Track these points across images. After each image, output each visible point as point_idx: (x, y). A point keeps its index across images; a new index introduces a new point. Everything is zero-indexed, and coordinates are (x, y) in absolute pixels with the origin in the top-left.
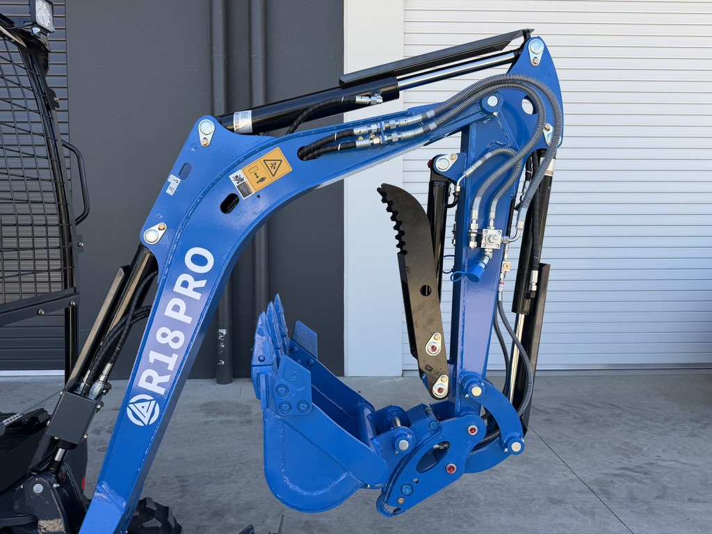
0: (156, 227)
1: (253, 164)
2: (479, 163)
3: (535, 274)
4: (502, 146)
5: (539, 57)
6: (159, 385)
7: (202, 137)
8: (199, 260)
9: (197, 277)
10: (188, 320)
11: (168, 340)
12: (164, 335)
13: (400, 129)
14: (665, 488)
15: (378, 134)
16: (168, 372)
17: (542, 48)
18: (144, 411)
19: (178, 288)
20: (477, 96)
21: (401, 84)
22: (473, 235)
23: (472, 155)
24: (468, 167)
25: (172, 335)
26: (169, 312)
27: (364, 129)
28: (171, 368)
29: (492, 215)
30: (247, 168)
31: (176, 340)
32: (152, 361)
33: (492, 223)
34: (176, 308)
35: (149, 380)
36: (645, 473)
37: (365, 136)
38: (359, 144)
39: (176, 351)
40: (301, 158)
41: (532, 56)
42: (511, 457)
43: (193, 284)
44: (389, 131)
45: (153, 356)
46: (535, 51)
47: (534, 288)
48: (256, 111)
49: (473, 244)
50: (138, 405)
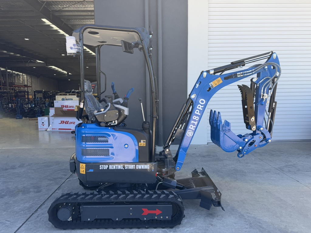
0: (193, 95)
1: (214, 81)
2: (263, 80)
3: (274, 103)
4: (267, 76)
5: (275, 57)
6: (193, 128)
7: (204, 76)
8: (202, 102)
9: (202, 105)
10: (200, 114)
11: (195, 118)
12: (195, 117)
13: (247, 73)
14: (299, 169)
15: (242, 74)
16: (195, 125)
17: (276, 55)
18: (190, 133)
19: (198, 108)
20: (263, 66)
21: (246, 63)
22: (262, 95)
23: (261, 78)
24: (260, 81)
25: (196, 117)
26: (196, 113)
27: (239, 73)
28: (196, 124)
29: (265, 91)
30: (213, 82)
31: (197, 118)
32: (192, 123)
33: (265, 93)
34: (197, 112)
35: (191, 127)
36: (293, 166)
37: (239, 75)
38: (238, 76)
39: (197, 121)
40: (224, 79)
41: (274, 57)
42: (268, 143)
43: (201, 107)
44: (245, 74)
45: (192, 122)
46: (274, 56)
47: (274, 107)
48: (215, 69)
49: (262, 97)
50: (189, 132)
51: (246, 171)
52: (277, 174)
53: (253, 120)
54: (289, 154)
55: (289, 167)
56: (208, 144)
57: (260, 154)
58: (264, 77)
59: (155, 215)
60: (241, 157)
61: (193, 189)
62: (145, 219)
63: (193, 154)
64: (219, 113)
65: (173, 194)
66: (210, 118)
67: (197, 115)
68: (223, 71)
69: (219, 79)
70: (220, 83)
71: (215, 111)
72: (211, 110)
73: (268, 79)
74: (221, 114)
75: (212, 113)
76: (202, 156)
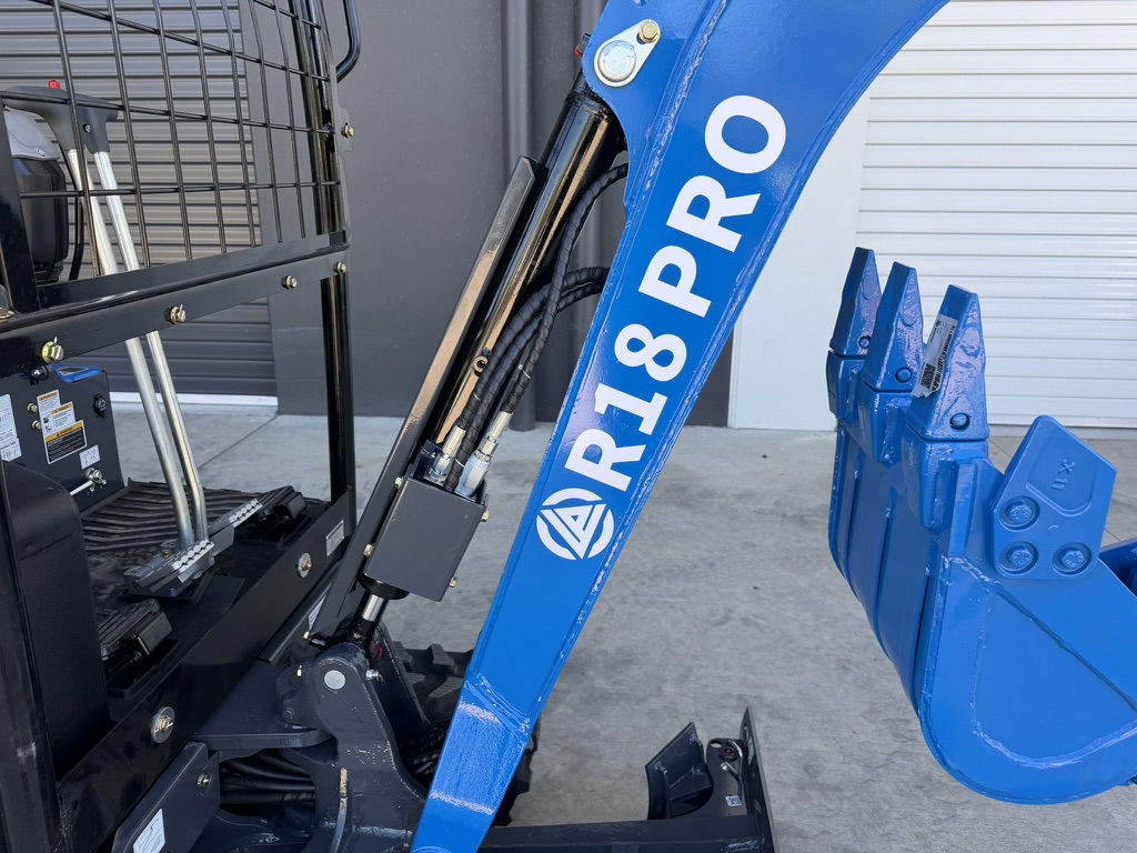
0: (629, 35)
6: (616, 467)
8: (745, 135)
9: (735, 184)
10: (700, 306)
11: (644, 358)
12: (635, 345)
16: (638, 439)
18: (577, 526)
19: (680, 219)
25: (654, 345)
26: (651, 286)
28: (645, 429)
31: (664, 358)
34: (671, 274)
35: (593, 454)
39: (662, 387)
43: (725, 205)
45: (605, 397)
50: (566, 513)
63: (740, 497)
64: (957, 303)
66: (838, 339)
67: (663, 318)
71: (901, 274)
72: (862, 258)
74: (994, 321)
75: (863, 288)
76: (791, 513)
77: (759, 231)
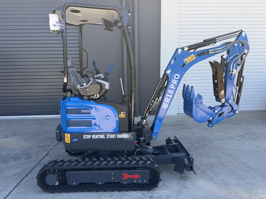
0: (169, 70)
1: (188, 57)
2: (232, 56)
3: (242, 78)
4: (236, 53)
5: (244, 35)
6: (168, 101)
7: (179, 52)
8: (177, 77)
9: (176, 80)
10: (174, 88)
11: (170, 92)
12: (170, 91)
13: (218, 50)
14: (258, 136)
15: (214, 51)
16: (170, 98)
17: (245, 34)
19: (173, 82)
20: (233, 44)
21: (217, 41)
22: (231, 71)
23: (231, 55)
24: (229, 58)
25: (171, 91)
26: (171, 87)
27: (211, 50)
28: (171, 97)
29: (234, 67)
30: (187, 58)
31: (172, 92)
32: (167, 96)
33: (234, 68)
34: (172, 86)
35: (167, 100)
36: (253, 134)
37: (211, 52)
38: (210, 53)
39: (172, 94)
40: (197, 56)
41: (243, 35)
42: (236, 114)
43: (176, 81)
44: (216, 51)
45: (167, 95)
46: (243, 34)
47: (242, 81)
48: (189, 47)
49: (231, 72)
50: (164, 105)
51: (213, 138)
52: (239, 140)
53: (222, 93)
54: (248, 123)
55: (250, 135)
56: (178, 114)
57: (224, 123)
58: (234, 54)
59: (134, 179)
60: (211, 127)
61: (168, 155)
62: (125, 183)
63: (165, 124)
64: (192, 87)
65: (150, 160)
66: (183, 92)
67: (172, 89)
68: (196, 48)
69: (193, 55)
70: (193, 59)
71: (188, 86)
72: (184, 85)
73: (237, 56)
75: (185, 87)
76: (173, 125)
77: (178, 83)
